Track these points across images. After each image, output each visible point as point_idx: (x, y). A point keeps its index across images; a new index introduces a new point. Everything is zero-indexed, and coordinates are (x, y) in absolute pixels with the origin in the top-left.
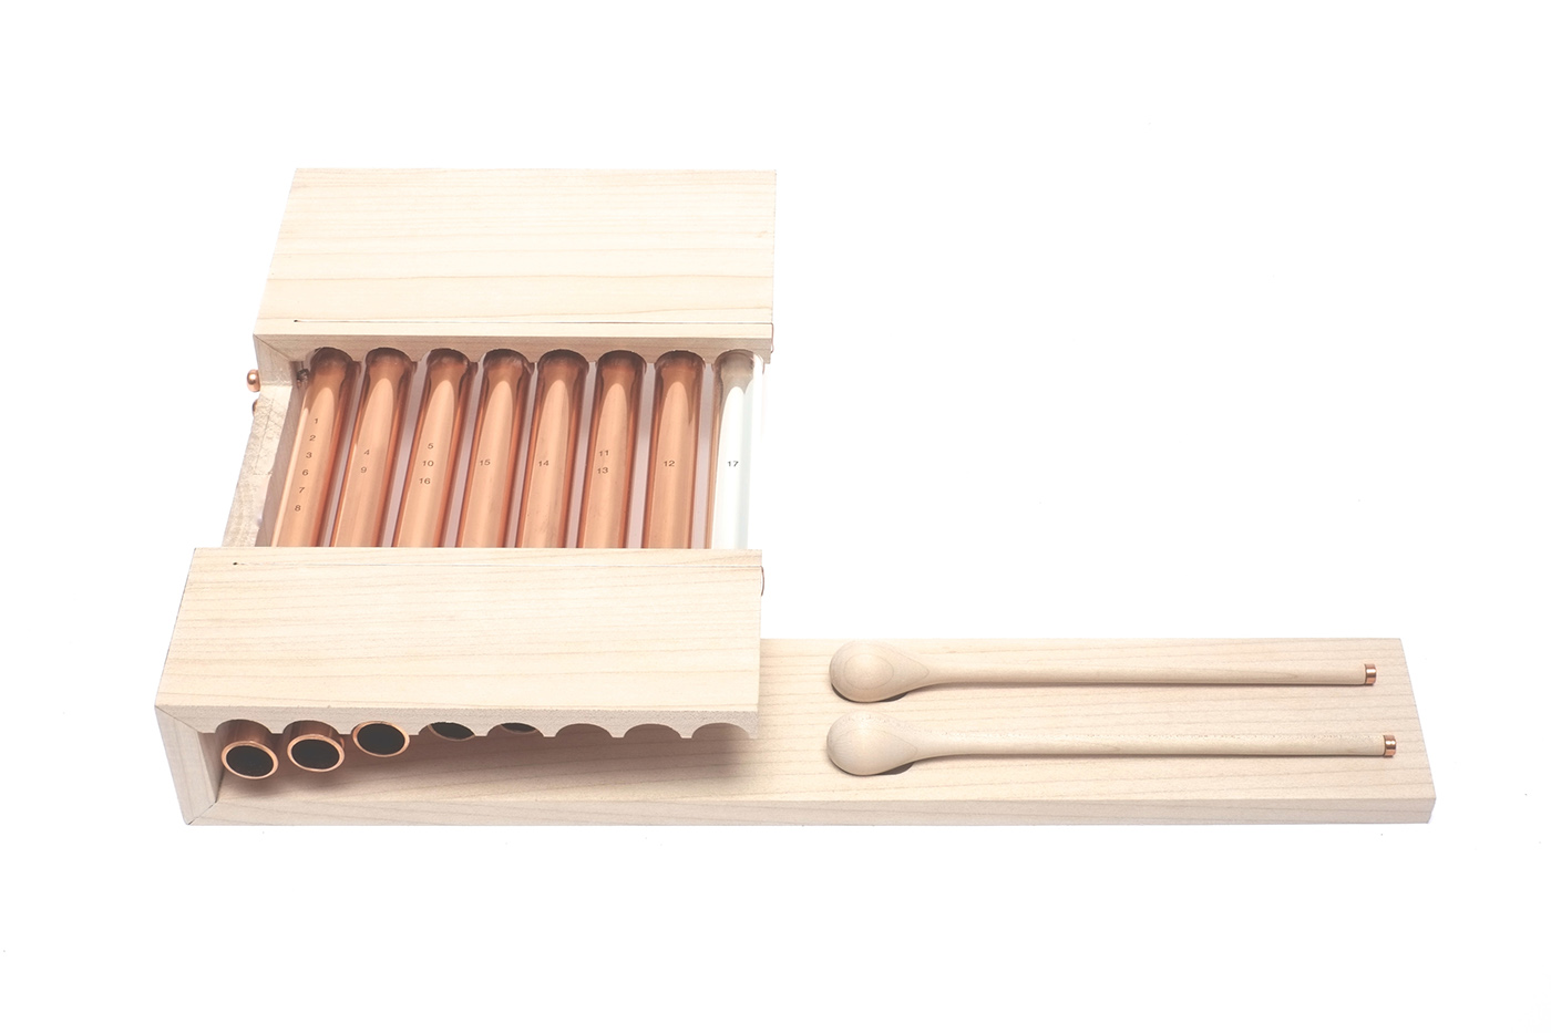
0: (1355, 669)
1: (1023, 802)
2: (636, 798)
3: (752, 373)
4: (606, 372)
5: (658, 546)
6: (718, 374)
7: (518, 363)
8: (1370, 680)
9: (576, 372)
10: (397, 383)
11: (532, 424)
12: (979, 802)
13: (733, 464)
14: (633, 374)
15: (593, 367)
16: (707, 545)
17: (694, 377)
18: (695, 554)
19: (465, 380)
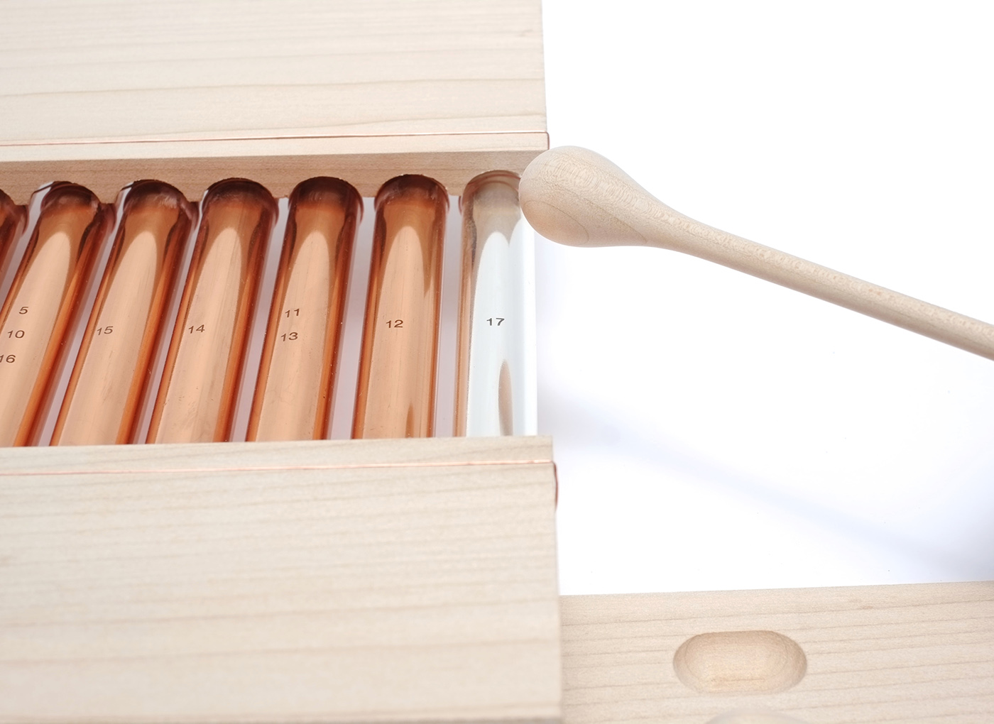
4: (302, 212)
5: (376, 434)
6: (469, 216)
7: (171, 201)
9: (256, 217)
11: (187, 281)
13: (495, 322)
14: (342, 217)
15: (284, 206)
16: (458, 430)
17: (433, 218)
18: (441, 444)
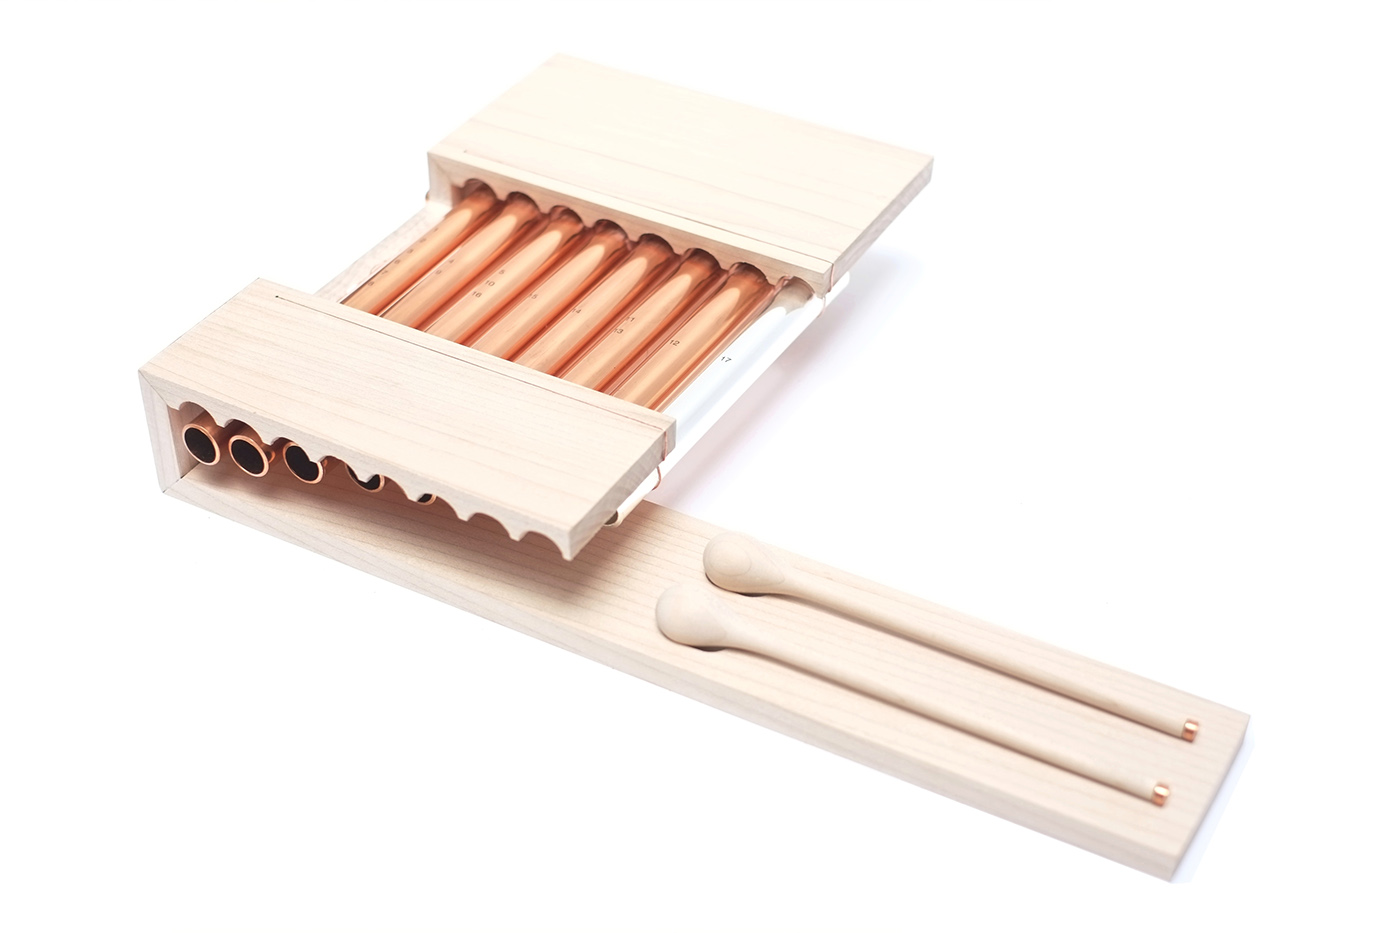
0: (1177, 719)
1: (795, 715)
2: (483, 590)
3: (805, 302)
8: (1188, 736)
10: (523, 222)
12: (758, 699)
19: (577, 238)
